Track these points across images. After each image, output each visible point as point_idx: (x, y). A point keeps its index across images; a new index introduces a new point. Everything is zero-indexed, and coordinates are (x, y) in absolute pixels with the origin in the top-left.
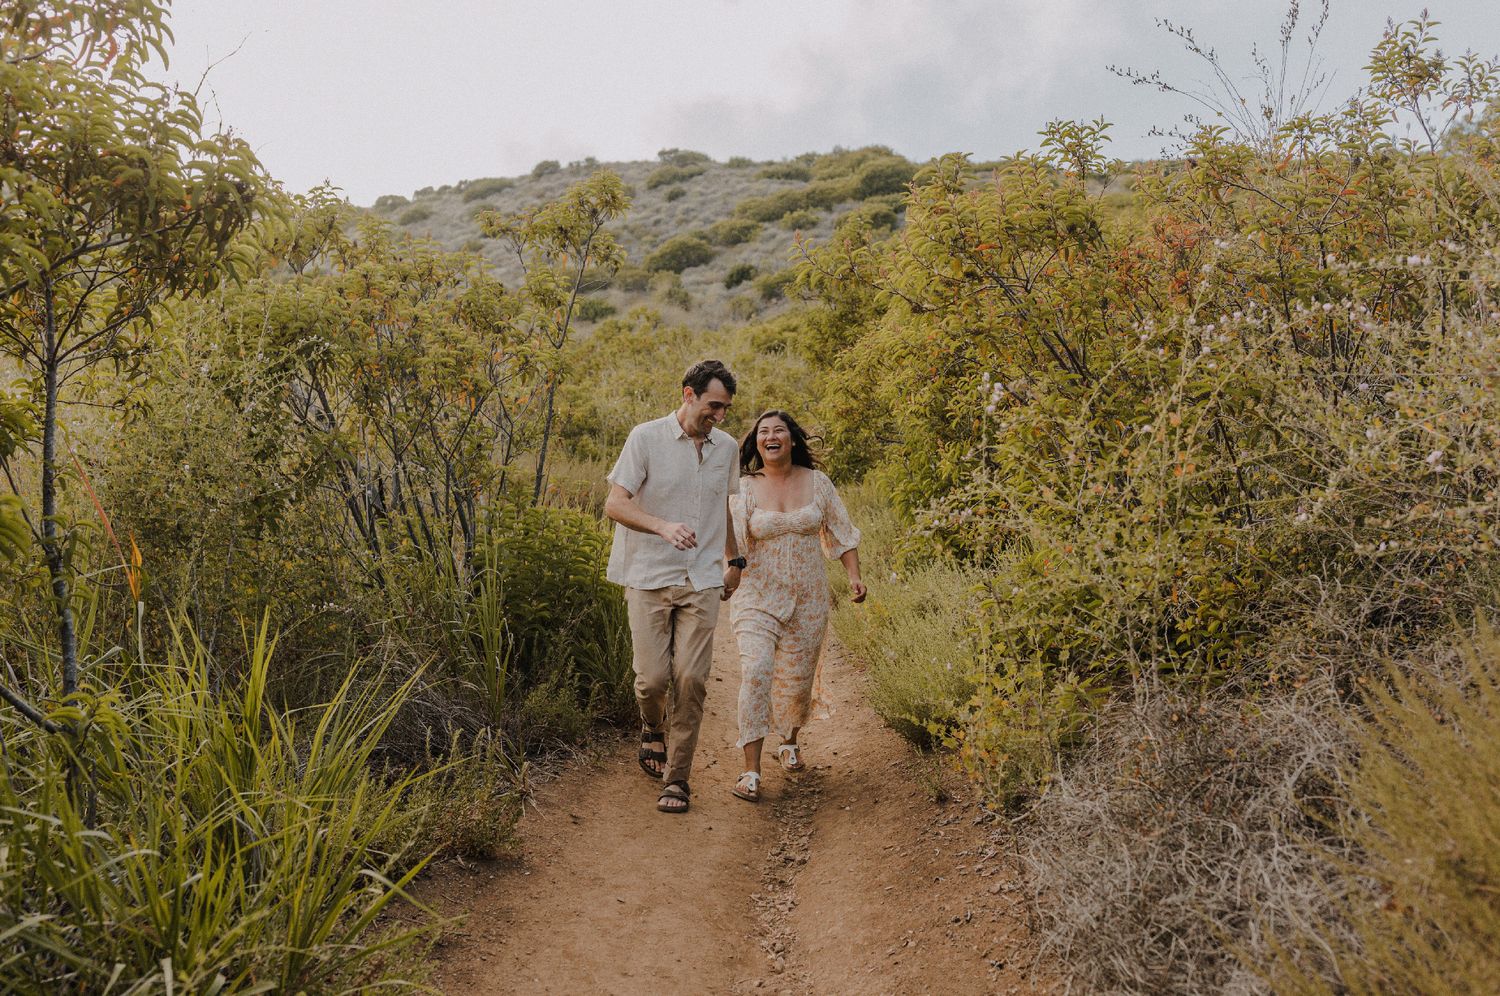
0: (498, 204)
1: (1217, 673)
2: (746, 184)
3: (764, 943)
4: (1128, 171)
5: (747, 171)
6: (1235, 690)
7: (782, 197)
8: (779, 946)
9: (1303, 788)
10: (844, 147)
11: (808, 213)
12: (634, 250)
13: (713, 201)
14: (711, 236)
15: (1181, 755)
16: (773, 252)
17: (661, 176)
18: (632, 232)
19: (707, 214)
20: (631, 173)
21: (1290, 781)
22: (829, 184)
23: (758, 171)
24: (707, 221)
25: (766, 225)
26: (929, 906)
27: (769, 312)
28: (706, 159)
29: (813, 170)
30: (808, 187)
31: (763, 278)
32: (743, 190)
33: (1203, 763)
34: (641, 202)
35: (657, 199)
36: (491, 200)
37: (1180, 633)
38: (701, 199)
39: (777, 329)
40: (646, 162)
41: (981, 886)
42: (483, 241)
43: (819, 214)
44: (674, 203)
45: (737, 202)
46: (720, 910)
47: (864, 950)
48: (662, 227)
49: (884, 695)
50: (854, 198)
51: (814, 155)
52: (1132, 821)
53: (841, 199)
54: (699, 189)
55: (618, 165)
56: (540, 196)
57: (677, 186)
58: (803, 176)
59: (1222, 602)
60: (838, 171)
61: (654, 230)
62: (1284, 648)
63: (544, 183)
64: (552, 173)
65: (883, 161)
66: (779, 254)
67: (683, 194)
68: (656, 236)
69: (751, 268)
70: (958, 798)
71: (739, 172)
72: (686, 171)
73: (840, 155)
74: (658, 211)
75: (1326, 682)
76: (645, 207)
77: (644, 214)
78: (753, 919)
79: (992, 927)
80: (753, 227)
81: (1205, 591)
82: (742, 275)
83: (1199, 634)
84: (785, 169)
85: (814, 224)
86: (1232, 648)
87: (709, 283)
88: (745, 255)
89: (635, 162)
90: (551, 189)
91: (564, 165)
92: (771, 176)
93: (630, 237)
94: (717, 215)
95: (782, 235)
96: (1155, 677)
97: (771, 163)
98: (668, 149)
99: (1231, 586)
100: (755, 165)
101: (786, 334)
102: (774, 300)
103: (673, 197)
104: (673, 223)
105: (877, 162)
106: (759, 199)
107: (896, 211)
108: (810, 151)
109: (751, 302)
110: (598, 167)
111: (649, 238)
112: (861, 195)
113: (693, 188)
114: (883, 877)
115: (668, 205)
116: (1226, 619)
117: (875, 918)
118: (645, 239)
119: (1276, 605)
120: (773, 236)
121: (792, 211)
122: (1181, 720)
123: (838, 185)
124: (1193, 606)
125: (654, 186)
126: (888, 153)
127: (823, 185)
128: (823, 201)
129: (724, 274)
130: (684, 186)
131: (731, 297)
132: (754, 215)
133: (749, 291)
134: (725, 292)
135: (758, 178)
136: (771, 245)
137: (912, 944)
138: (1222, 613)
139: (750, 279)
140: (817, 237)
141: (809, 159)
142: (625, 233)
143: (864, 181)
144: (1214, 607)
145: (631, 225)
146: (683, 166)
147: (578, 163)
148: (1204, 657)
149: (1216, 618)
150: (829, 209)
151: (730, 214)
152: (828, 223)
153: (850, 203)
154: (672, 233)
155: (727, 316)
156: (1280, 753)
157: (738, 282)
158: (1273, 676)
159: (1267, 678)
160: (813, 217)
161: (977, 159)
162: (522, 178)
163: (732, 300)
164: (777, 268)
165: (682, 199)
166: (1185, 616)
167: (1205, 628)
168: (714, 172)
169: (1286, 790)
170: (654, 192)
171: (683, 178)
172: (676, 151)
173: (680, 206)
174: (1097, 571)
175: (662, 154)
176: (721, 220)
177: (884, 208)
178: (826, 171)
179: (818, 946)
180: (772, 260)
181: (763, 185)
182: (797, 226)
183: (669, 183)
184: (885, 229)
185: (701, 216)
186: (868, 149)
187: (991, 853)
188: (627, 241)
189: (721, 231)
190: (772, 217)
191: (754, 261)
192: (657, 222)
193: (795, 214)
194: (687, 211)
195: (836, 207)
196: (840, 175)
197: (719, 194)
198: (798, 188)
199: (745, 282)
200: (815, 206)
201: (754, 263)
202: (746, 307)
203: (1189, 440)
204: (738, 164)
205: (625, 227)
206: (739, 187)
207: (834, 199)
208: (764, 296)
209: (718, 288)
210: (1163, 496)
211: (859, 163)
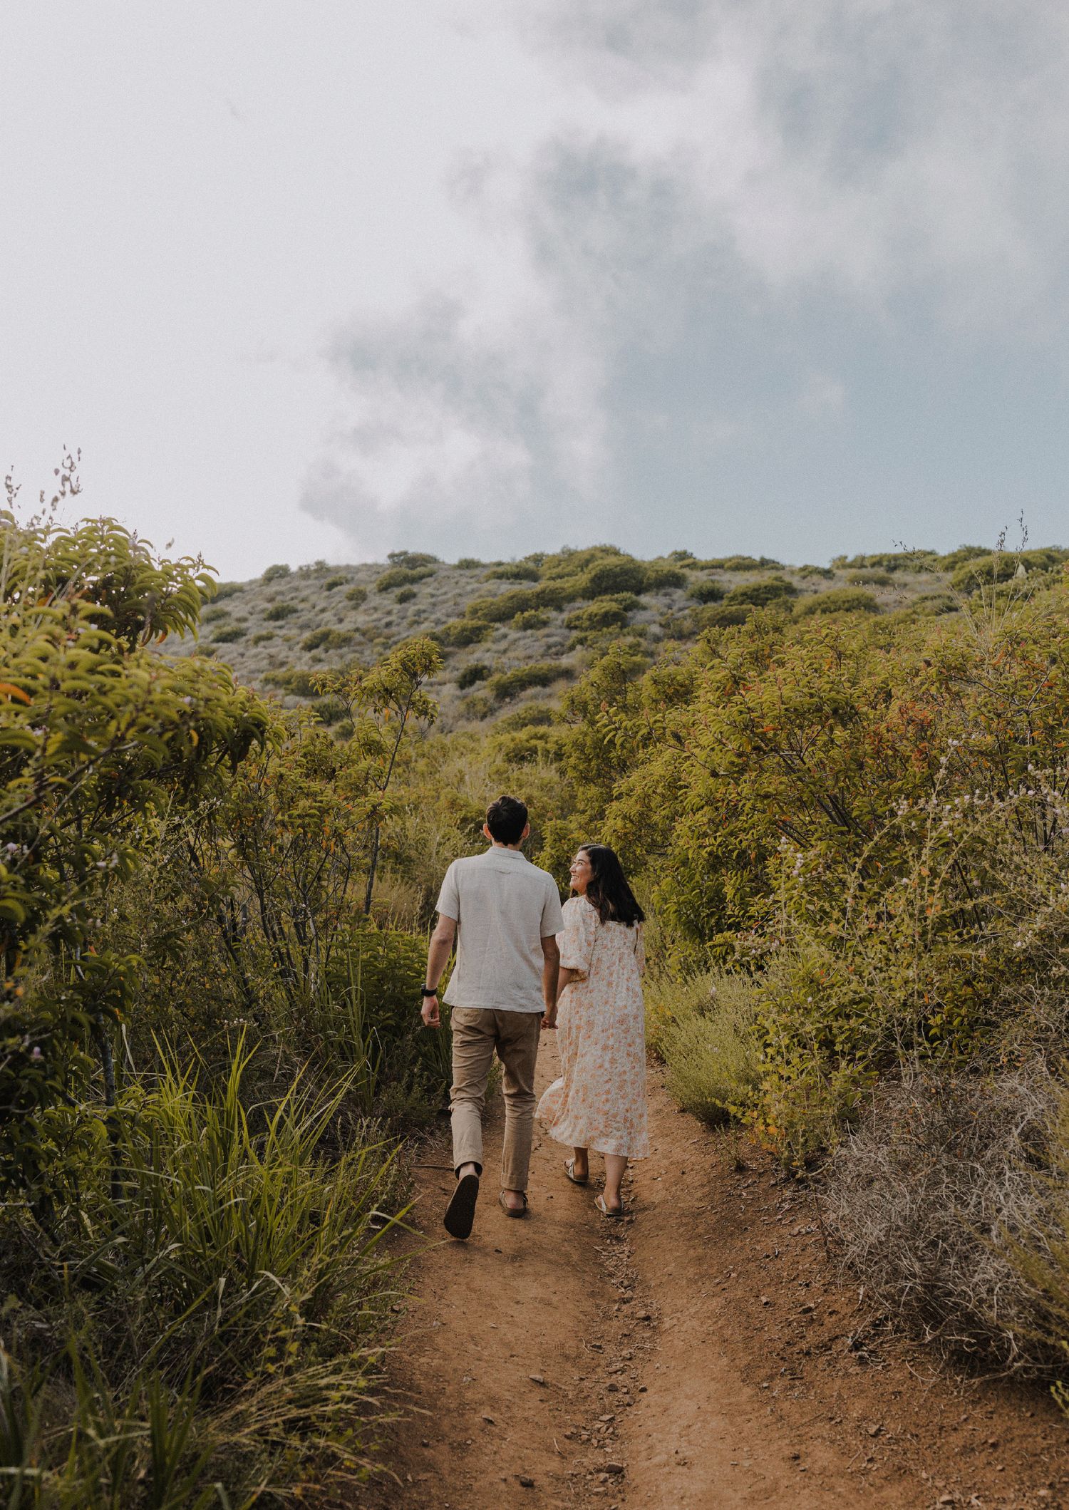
0: (228, 609)
1: (961, 1058)
2: (476, 585)
3: (614, 1281)
4: (851, 566)
5: (477, 572)
6: (975, 1071)
7: (512, 598)
8: (626, 1283)
9: (1025, 1136)
10: (572, 547)
11: (539, 613)
12: (367, 652)
13: (444, 602)
14: (443, 637)
15: (938, 1118)
16: (505, 651)
17: (391, 577)
18: (364, 634)
19: (438, 615)
20: (360, 576)
21: (1016, 1132)
22: (558, 583)
23: (487, 572)
24: (438, 622)
25: (497, 625)
26: (742, 1248)
27: (502, 712)
28: (434, 560)
29: (542, 570)
30: (538, 587)
31: (496, 677)
32: (473, 591)
33: (954, 1123)
34: (372, 605)
35: (388, 601)
36: (222, 605)
37: (931, 1027)
38: (433, 600)
39: (525, 737)
40: (376, 565)
41: (783, 1231)
42: (215, 645)
43: (550, 614)
44: (404, 605)
45: (468, 603)
46: (575, 1257)
47: (696, 1282)
48: (394, 629)
49: (681, 1084)
50: (584, 598)
51: (542, 555)
52: (906, 1166)
53: (571, 598)
54: (429, 590)
55: (348, 567)
56: (271, 600)
57: (406, 588)
58: (533, 576)
59: (963, 1002)
60: (566, 570)
61: (386, 631)
62: (1010, 1037)
63: (273, 588)
64: (282, 577)
65: (611, 561)
66: (511, 654)
67: (414, 595)
68: (388, 638)
69: (485, 668)
70: (754, 1166)
71: (468, 573)
72: (415, 572)
73: (570, 555)
74: (389, 613)
75: (1040, 1063)
76: (375, 609)
77: (375, 616)
78: (601, 1265)
79: (796, 1259)
80: (486, 628)
81: (949, 994)
82: (474, 676)
83: (946, 1028)
84: (515, 570)
85: (545, 624)
86: (972, 1038)
87: (442, 684)
88: (477, 655)
89: (365, 565)
90: (282, 593)
91: (294, 568)
92: (500, 576)
93: (361, 639)
94: (448, 616)
95: (514, 635)
96: (917, 1062)
97: (500, 564)
98: (397, 552)
99: (969, 989)
100: (484, 566)
101: (534, 742)
102: (507, 700)
103: (403, 599)
104: (405, 623)
105: (605, 562)
106: (490, 599)
107: (626, 609)
108: (538, 552)
109: (485, 701)
110: (328, 570)
111: (381, 640)
112: (590, 593)
113: (424, 590)
114: (701, 1230)
115: (398, 606)
116: (966, 1016)
117: (700, 1259)
118: (377, 641)
119: (1006, 1002)
120: (505, 636)
121: (522, 612)
122: (937, 1093)
123: (568, 584)
124: (939, 1005)
125: (384, 588)
126: (617, 553)
127: (552, 584)
128: (554, 600)
129: (457, 674)
130: (415, 588)
131: (465, 697)
132: (485, 615)
133: (482, 691)
134: (458, 693)
135: (488, 579)
136: (503, 645)
137: (733, 1275)
138: (963, 1011)
139: (483, 679)
140: (548, 636)
141: (538, 559)
142: (357, 636)
143: (592, 580)
144: (957, 1006)
145: (364, 627)
146: (412, 569)
147: (308, 566)
148: (951, 1045)
149: (959, 1015)
150: (559, 609)
151: (462, 615)
152: (559, 622)
153: (579, 603)
154: (404, 635)
155: (461, 716)
156: (1010, 1113)
157: (471, 683)
158: (1003, 1059)
159: (998, 1060)
160: (544, 617)
161: (703, 555)
162: (251, 582)
163: (468, 700)
164: (510, 668)
165: (413, 601)
166: (933, 1013)
167: (950, 1023)
168: (445, 573)
169: (1014, 1140)
170: (384, 595)
171: (414, 580)
172: (405, 553)
173: (411, 608)
174: (871, 983)
175: (392, 556)
176: (453, 621)
177: (614, 607)
178: (555, 570)
179: (658, 1282)
180: (504, 660)
181: (492, 585)
182: (527, 625)
183: (399, 585)
184: (614, 628)
185: (433, 617)
186: (595, 548)
187: (787, 1207)
188: (360, 644)
189: (453, 632)
190: (503, 616)
191: (488, 660)
192: (388, 625)
193: (526, 614)
194: (419, 613)
195: (567, 606)
196: (569, 575)
197: (449, 595)
198: (527, 588)
199: (478, 682)
200: (545, 606)
201: (486, 663)
202: (480, 707)
203: (936, 888)
204: (467, 565)
205: (357, 630)
206: (469, 588)
207: (563, 598)
208: (497, 696)
209: (450, 690)
210: (920, 930)
211: (587, 562)
